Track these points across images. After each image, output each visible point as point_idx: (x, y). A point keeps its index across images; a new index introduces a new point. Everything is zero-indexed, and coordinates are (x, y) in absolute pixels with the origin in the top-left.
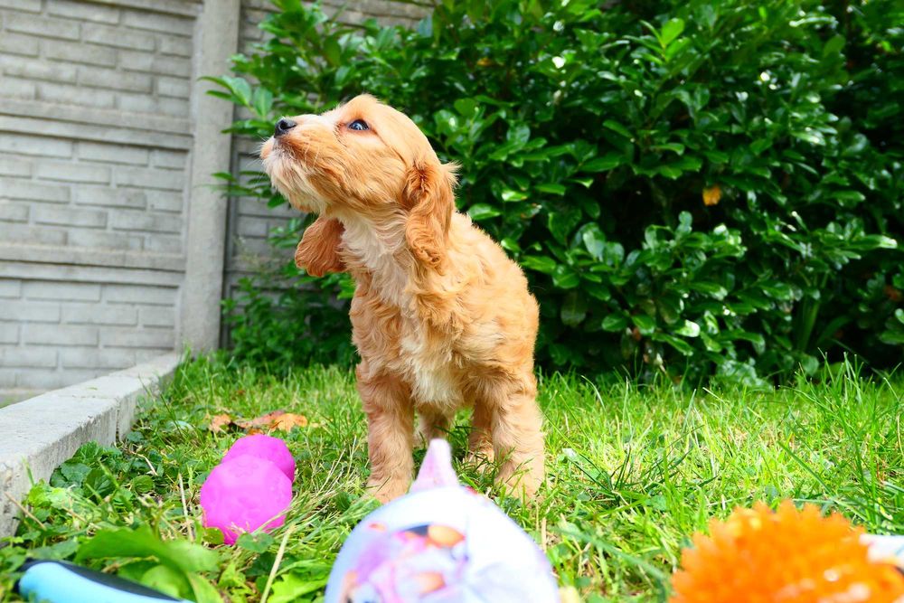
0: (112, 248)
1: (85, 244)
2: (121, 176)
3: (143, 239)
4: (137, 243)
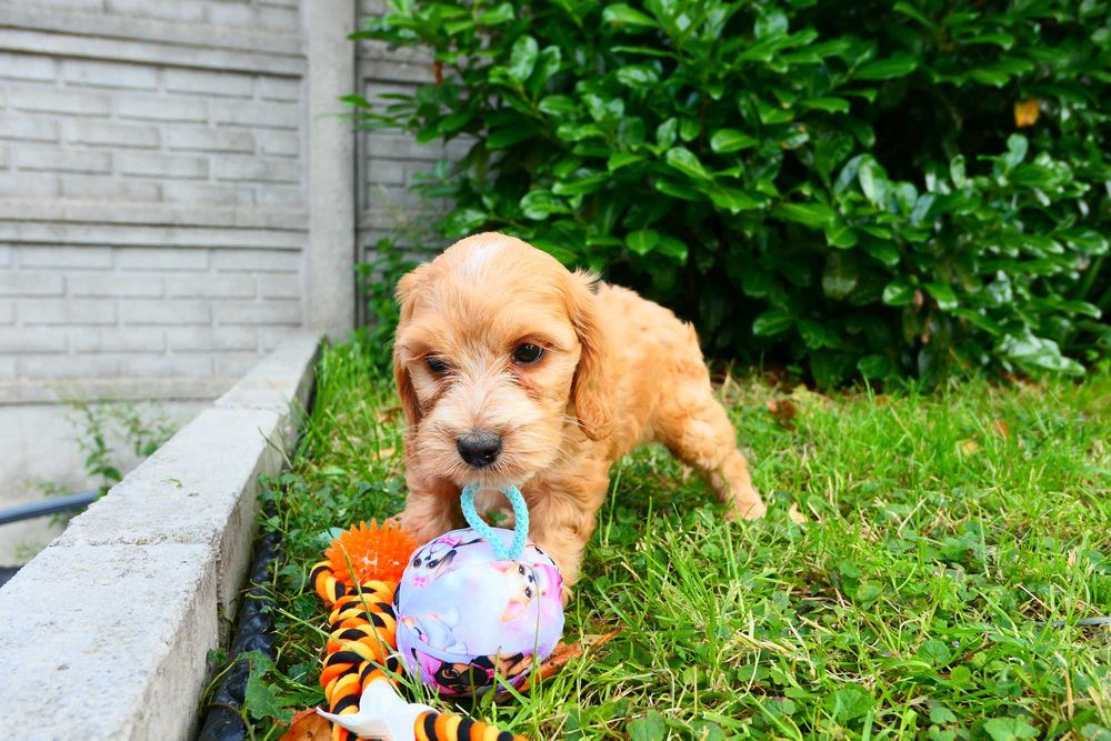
0: (218, 204)
1: (185, 199)
2: (220, 112)
3: (253, 192)
4: (246, 197)
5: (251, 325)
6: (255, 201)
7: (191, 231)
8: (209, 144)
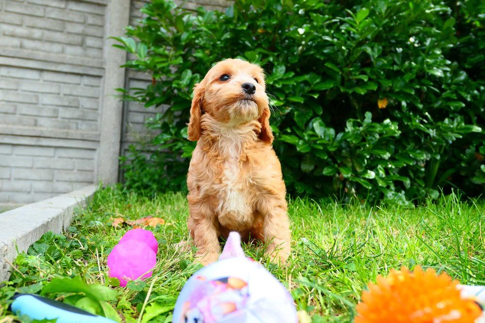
0: (61, 128)
1: (46, 126)
2: (66, 90)
3: (77, 124)
4: (74, 126)
5: (71, 182)
6: (77, 128)
7: (48, 139)
8: (59, 103)
